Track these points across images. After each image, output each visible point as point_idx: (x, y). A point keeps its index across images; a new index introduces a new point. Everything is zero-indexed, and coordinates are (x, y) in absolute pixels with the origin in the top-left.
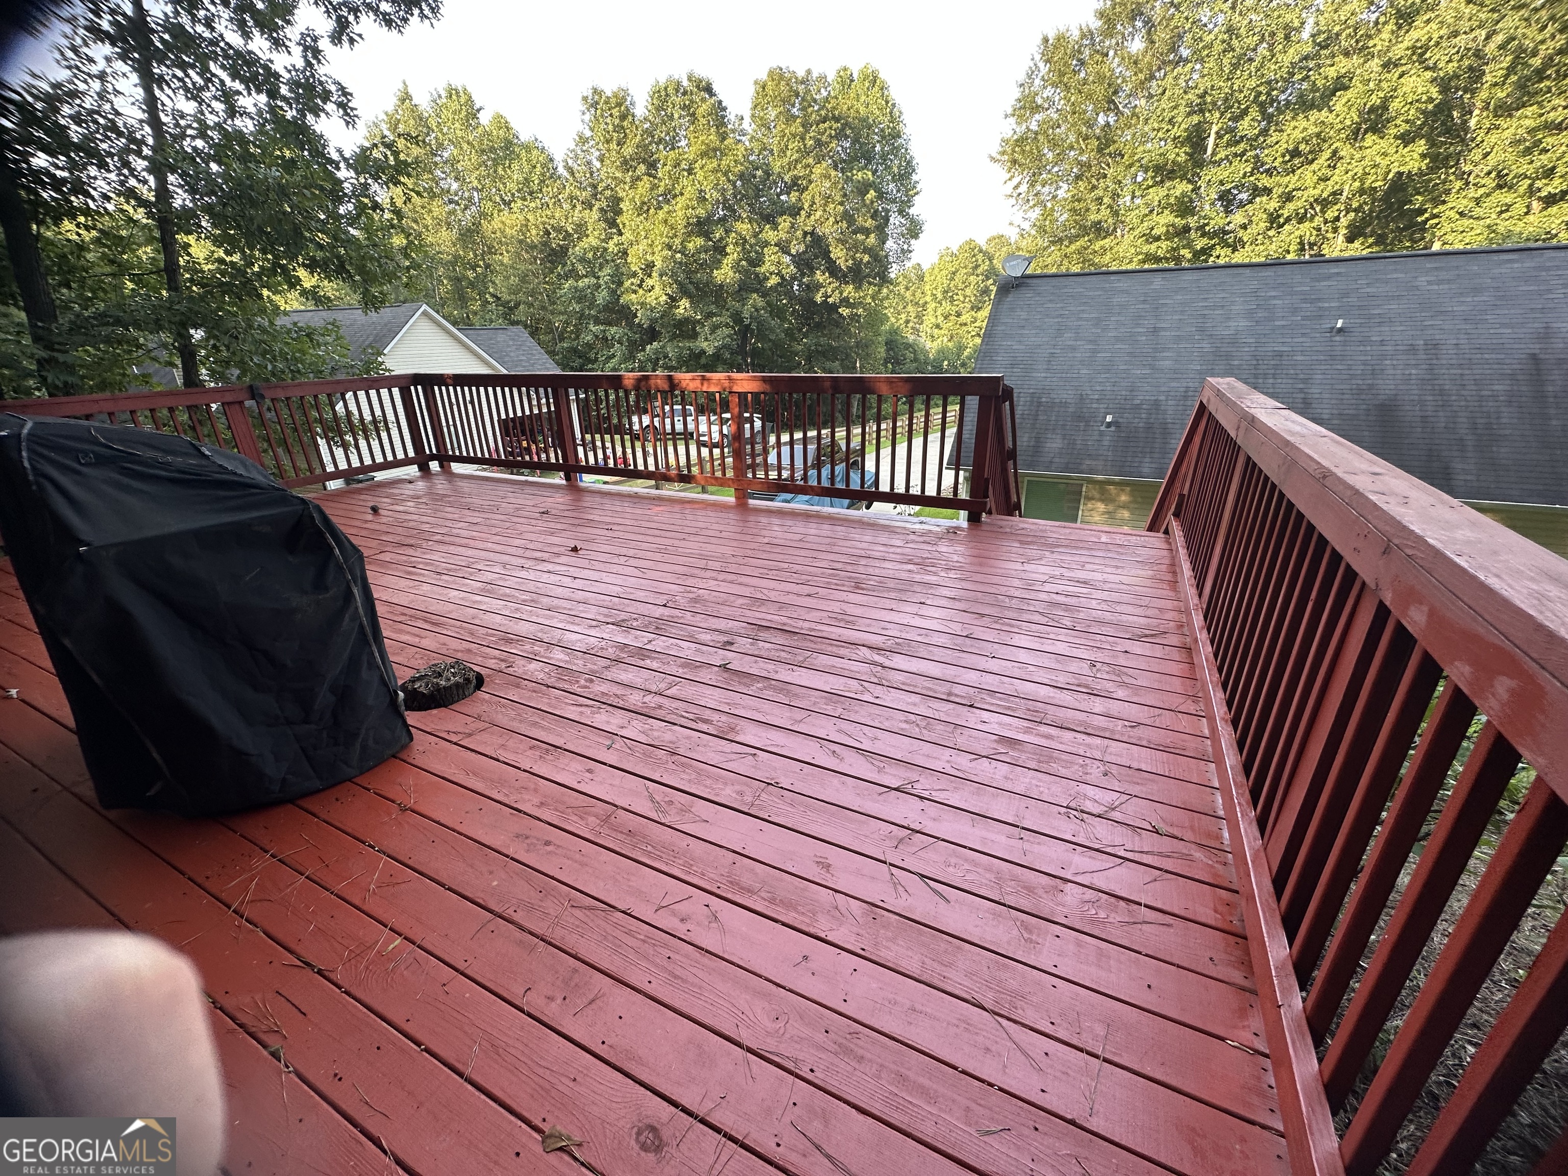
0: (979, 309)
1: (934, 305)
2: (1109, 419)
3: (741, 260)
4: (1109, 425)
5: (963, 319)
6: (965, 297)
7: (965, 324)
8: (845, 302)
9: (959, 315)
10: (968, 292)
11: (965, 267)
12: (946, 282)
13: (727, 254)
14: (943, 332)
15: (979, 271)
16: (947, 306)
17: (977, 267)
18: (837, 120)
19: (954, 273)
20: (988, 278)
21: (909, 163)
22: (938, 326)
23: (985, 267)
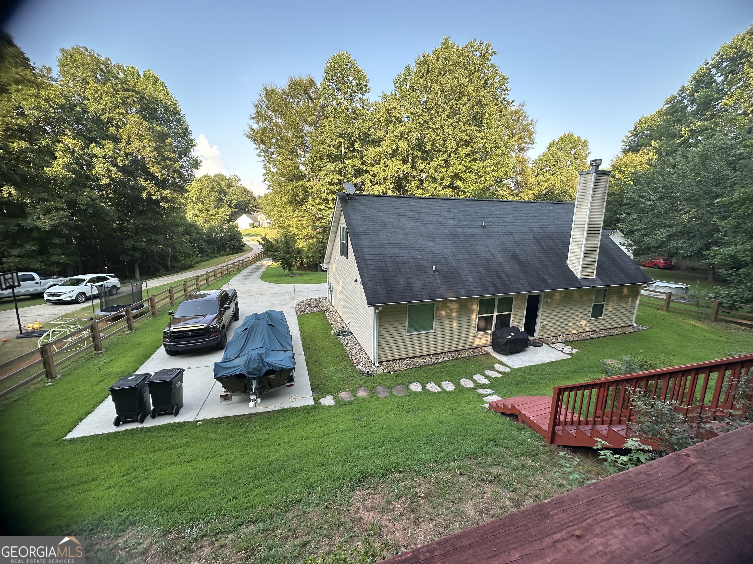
0: (218, 208)
1: (192, 204)
2: (434, 268)
3: (71, 164)
4: (434, 271)
5: (211, 212)
6: (210, 201)
7: (213, 215)
8: (165, 199)
9: (208, 210)
10: (211, 199)
11: (207, 187)
12: (198, 194)
13: (56, 158)
14: (200, 218)
15: (215, 190)
16: (200, 206)
17: (214, 188)
18: (137, 93)
19: (201, 189)
20: (220, 194)
21: (186, 129)
22: (196, 215)
23: (218, 188)
